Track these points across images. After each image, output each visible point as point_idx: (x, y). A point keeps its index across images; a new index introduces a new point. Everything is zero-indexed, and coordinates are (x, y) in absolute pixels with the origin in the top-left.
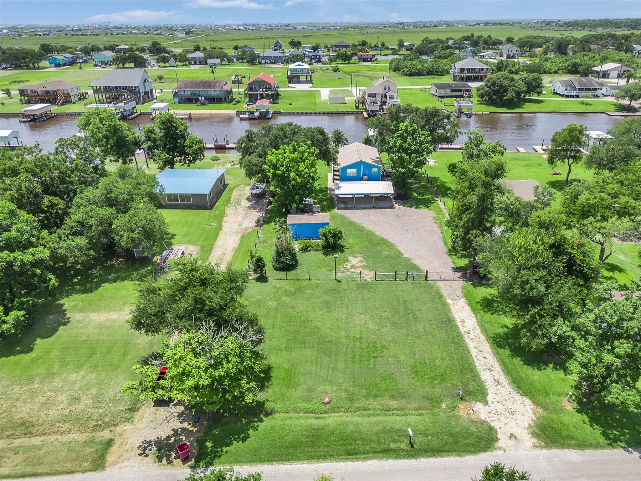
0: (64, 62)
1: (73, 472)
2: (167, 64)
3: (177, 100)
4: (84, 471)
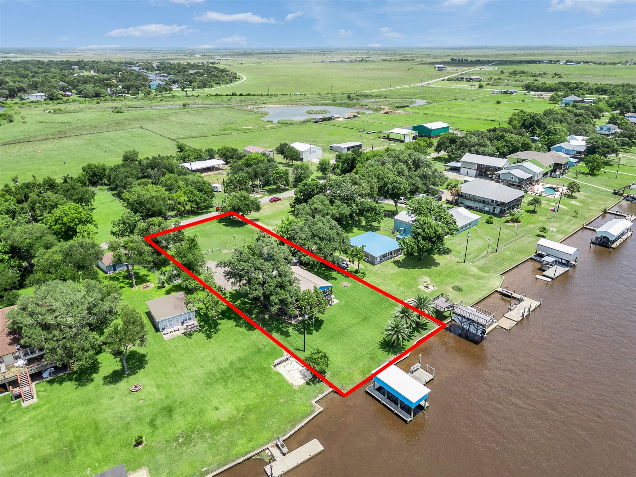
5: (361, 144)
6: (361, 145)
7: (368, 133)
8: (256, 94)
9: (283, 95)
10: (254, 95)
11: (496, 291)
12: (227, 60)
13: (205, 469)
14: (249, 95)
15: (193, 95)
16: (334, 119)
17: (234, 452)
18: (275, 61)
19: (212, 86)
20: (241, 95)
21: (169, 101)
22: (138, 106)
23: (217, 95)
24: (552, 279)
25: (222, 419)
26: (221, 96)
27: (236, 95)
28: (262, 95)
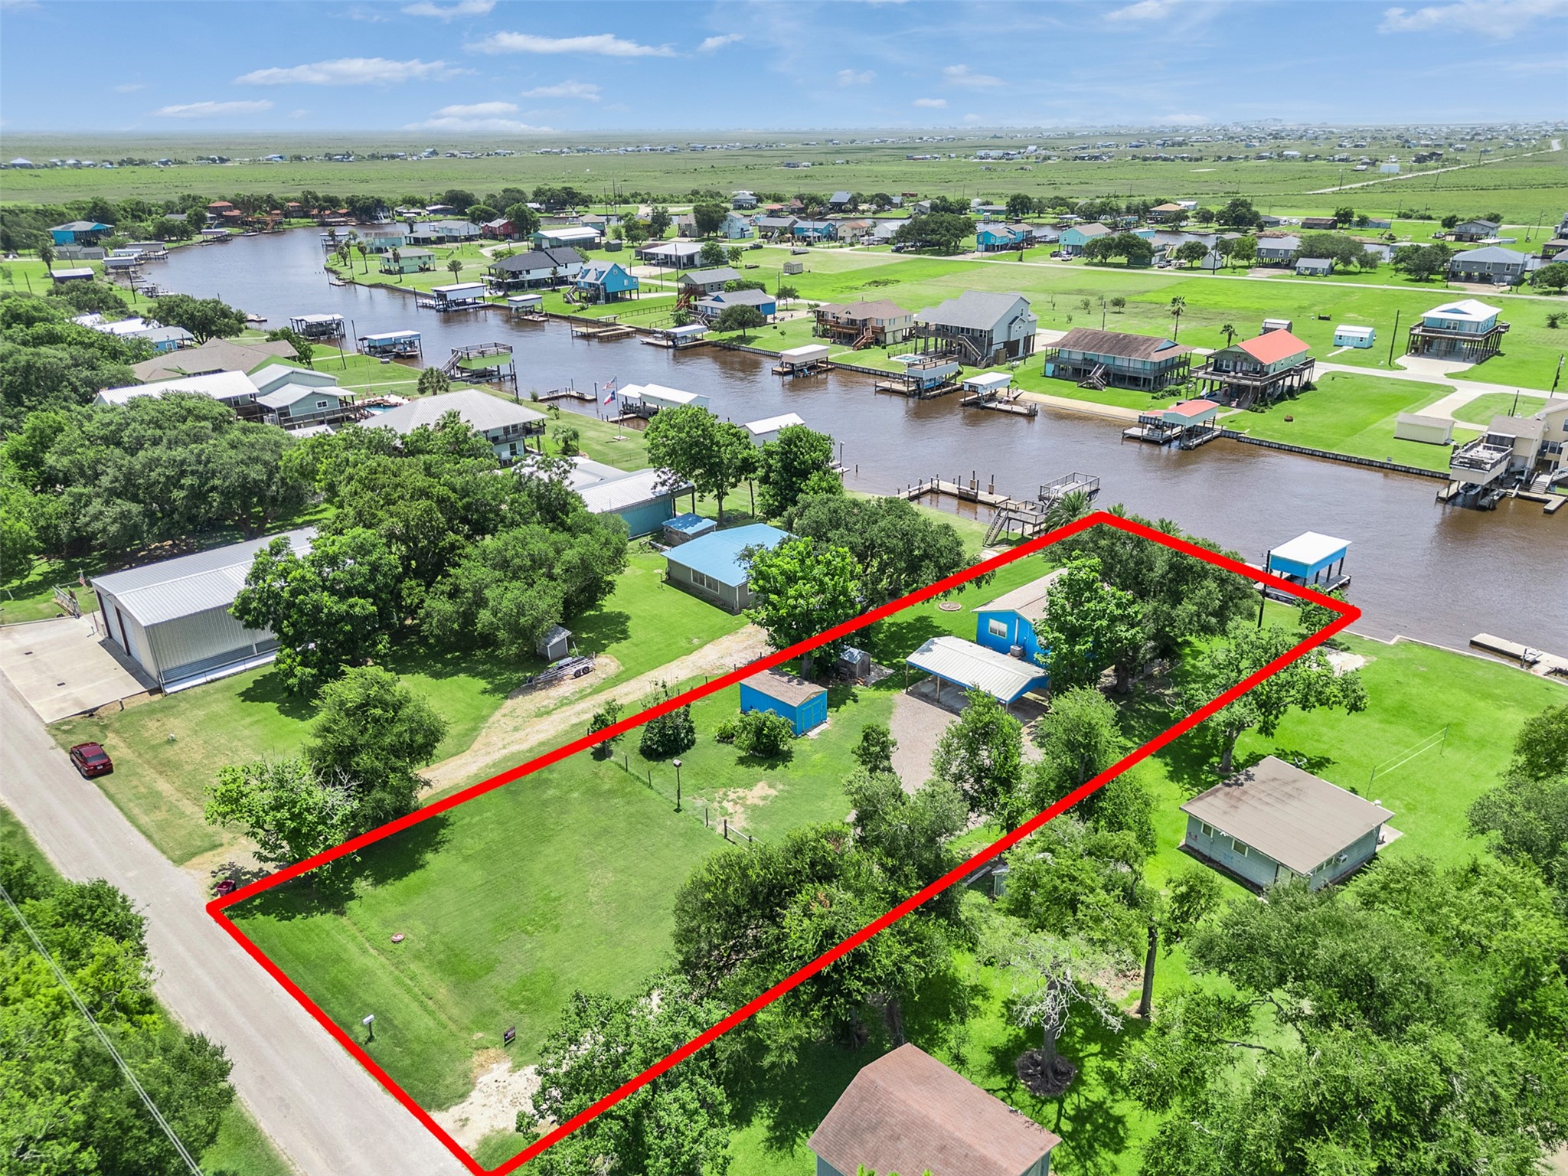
0: (1005, 241)
1: (164, 852)
2: (1196, 263)
3: (1051, 367)
4: (169, 858)
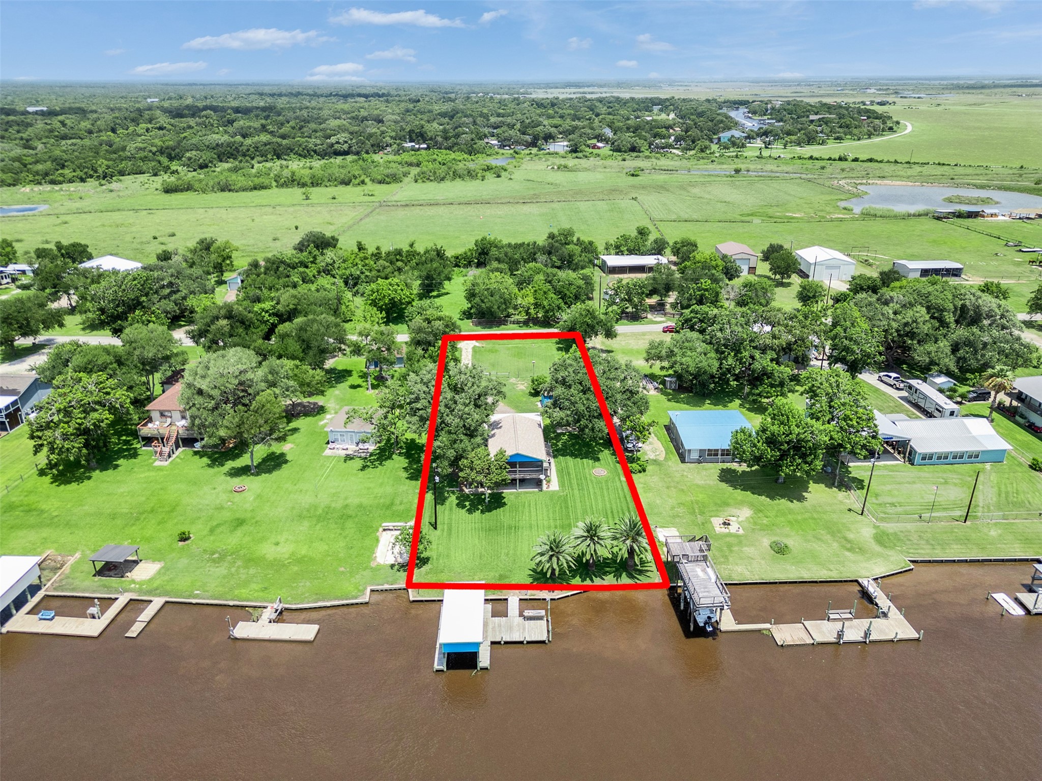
5: (962, 267)
6: (960, 269)
7: (1020, 251)
8: (886, 160)
9: (939, 164)
10: (881, 162)
11: (857, 581)
12: (919, 98)
13: (198, 592)
14: (871, 160)
15: (770, 156)
16: (983, 216)
17: (236, 592)
18: (1016, 101)
19: (823, 143)
20: (856, 160)
21: (723, 163)
22: (669, 168)
23: (811, 158)
24: (1028, 612)
25: (267, 556)
26: (817, 159)
27: (846, 160)
28: (896, 162)
